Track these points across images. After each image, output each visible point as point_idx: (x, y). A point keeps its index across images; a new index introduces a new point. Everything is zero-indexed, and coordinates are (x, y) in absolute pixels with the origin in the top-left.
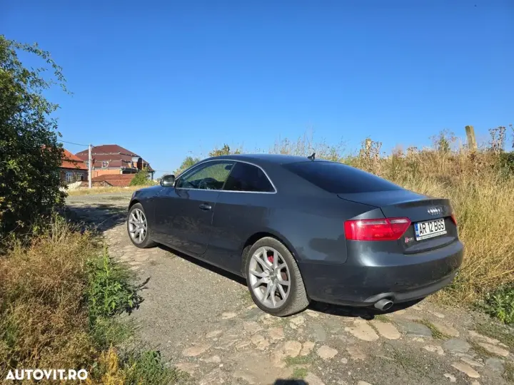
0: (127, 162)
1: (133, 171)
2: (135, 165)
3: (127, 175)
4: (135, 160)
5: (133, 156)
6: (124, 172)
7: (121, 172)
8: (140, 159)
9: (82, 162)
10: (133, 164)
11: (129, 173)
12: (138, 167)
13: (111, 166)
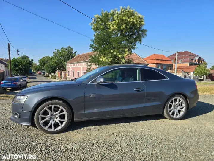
0: (192, 59)
1: (196, 64)
2: (197, 61)
3: (192, 66)
4: (197, 58)
5: (196, 56)
6: (190, 65)
7: (189, 65)
8: (200, 58)
9: (171, 61)
10: (195, 60)
11: (193, 65)
12: (198, 62)
13: (183, 62)
